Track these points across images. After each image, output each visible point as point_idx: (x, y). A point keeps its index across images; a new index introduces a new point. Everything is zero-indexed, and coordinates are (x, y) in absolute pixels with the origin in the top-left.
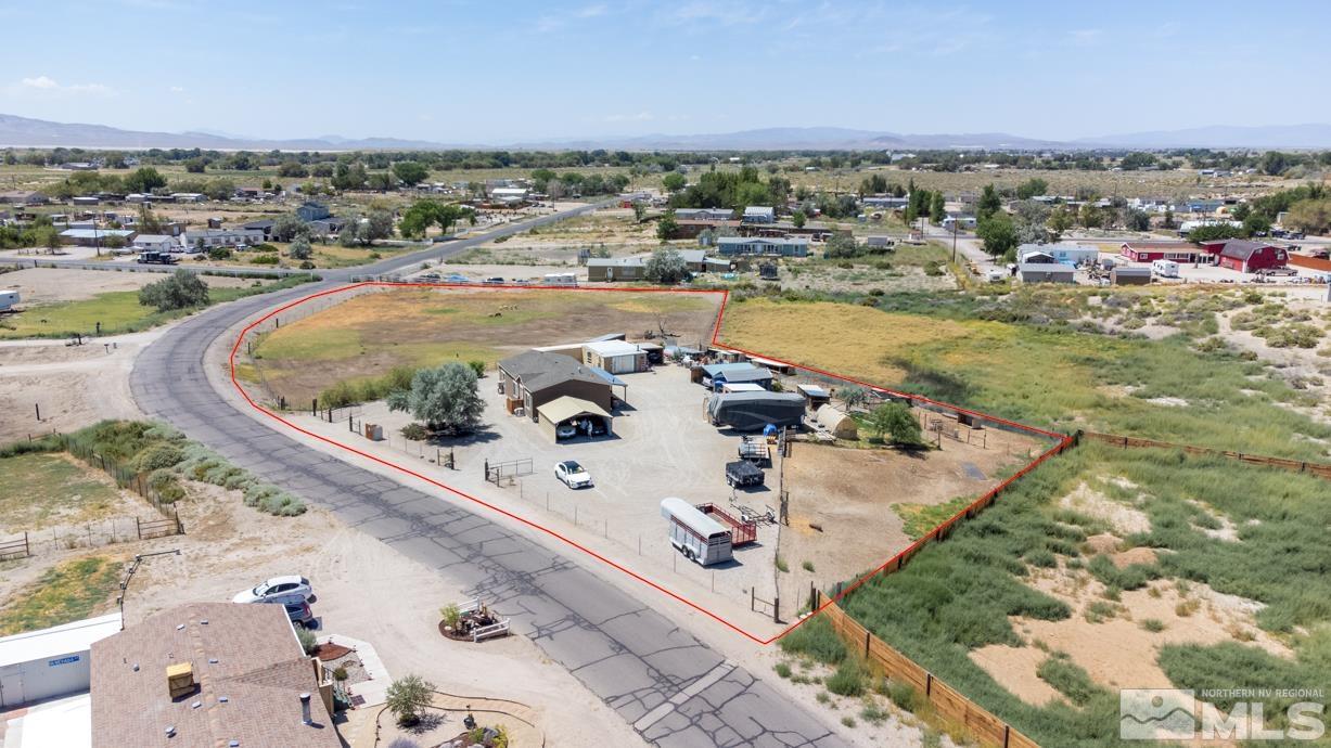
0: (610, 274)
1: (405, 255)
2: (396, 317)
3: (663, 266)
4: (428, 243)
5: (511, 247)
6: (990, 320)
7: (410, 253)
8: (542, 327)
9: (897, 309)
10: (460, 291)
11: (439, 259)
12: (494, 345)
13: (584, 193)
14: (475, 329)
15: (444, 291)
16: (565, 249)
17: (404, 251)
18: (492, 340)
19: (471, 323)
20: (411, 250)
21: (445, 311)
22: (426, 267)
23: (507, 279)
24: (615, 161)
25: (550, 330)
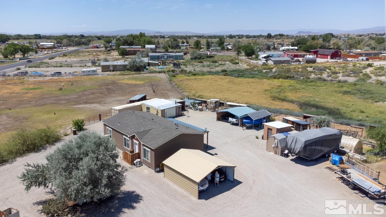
0: (111, 68)
1: (6, 65)
2: (7, 93)
3: (136, 64)
4: (17, 60)
5: (58, 61)
6: (278, 79)
7: (9, 64)
8: (93, 93)
9: (238, 76)
10: (41, 79)
11: (25, 66)
12: (72, 105)
13: (76, 45)
14: (57, 97)
15: (32, 79)
16: (82, 61)
17: (5, 64)
18: (70, 102)
19: (53, 94)
20: (9, 63)
21: (36, 89)
22: (19, 69)
23: (63, 72)
24: (80, 37)
25: (98, 95)
